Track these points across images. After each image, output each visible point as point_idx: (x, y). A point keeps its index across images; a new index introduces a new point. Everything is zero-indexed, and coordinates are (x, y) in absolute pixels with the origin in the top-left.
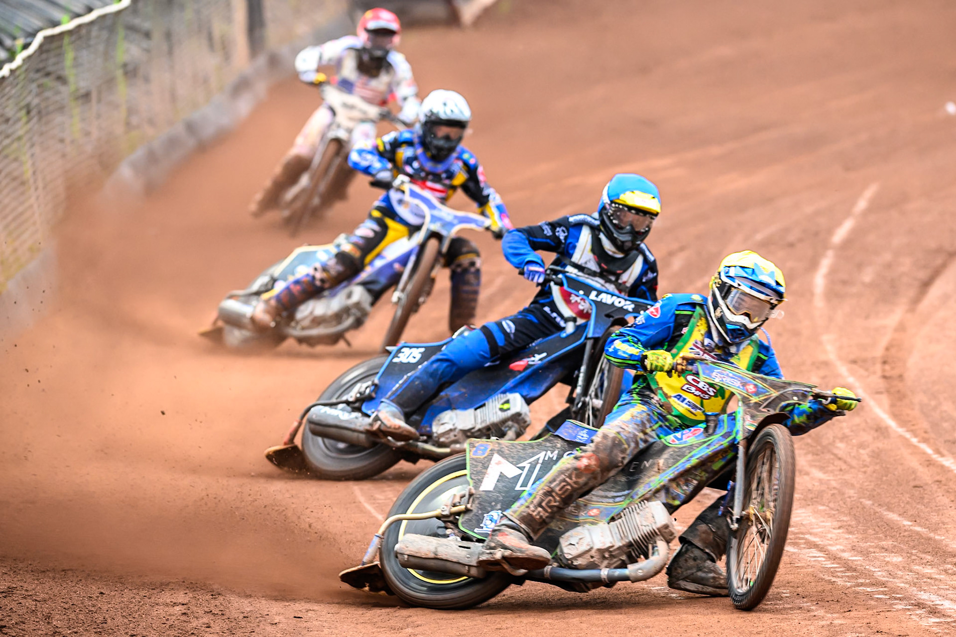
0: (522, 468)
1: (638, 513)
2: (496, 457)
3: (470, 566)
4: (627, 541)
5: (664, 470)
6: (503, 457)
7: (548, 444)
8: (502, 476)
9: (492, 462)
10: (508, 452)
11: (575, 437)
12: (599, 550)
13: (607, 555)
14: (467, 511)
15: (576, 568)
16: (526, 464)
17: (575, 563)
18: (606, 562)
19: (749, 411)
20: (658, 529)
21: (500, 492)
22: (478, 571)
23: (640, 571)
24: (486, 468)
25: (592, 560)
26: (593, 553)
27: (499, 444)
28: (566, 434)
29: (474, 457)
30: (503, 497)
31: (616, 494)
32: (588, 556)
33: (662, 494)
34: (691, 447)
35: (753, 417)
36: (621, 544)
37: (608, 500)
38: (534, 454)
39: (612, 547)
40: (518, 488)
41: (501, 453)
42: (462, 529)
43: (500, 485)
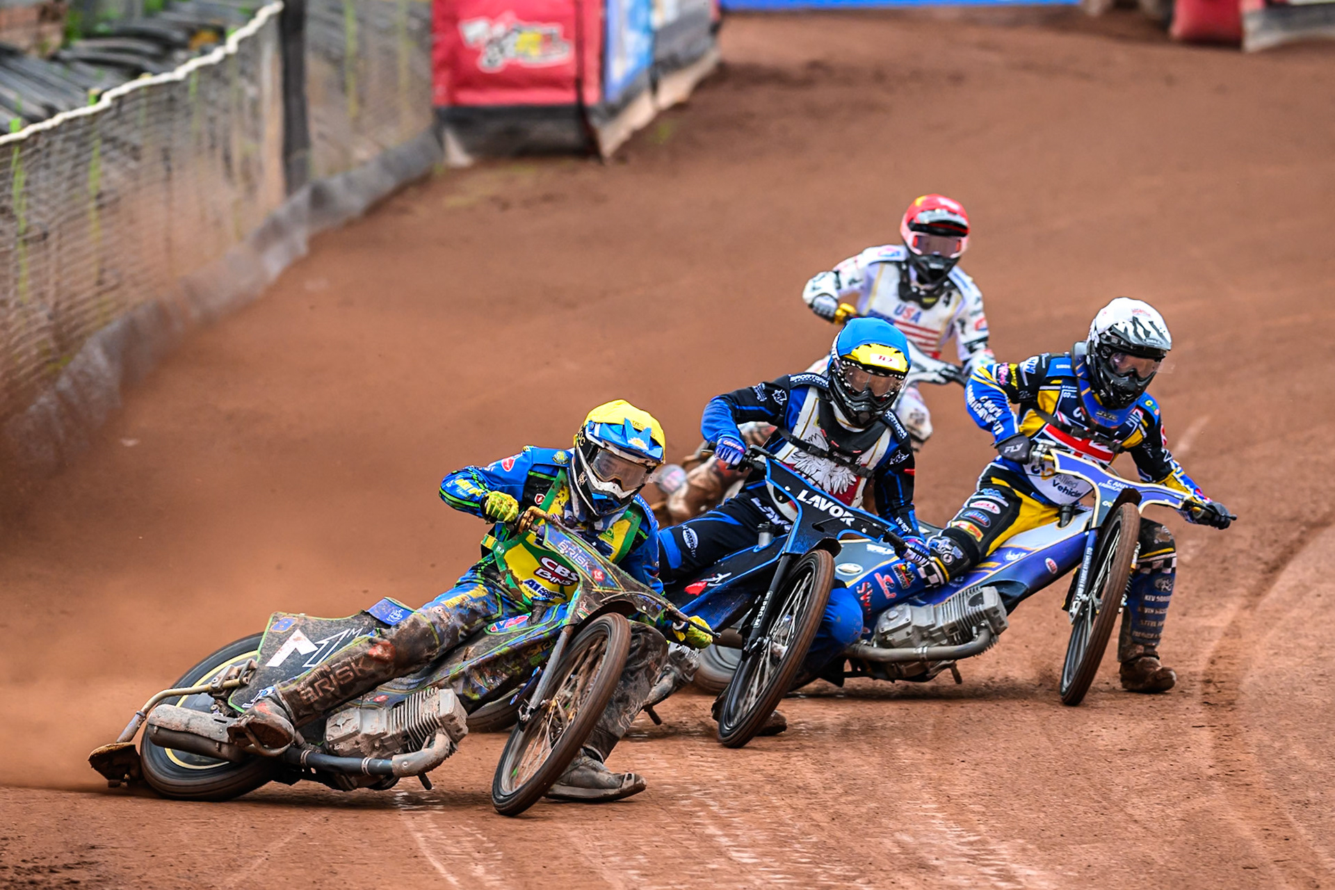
0: (319, 646)
1: (423, 700)
2: (298, 633)
3: (221, 743)
4: (403, 729)
5: (471, 658)
6: (304, 633)
7: (356, 621)
8: (295, 652)
9: (291, 638)
10: (311, 628)
11: (388, 616)
12: (367, 736)
13: (377, 745)
14: (242, 685)
15: (336, 754)
16: (325, 642)
17: (336, 748)
18: (375, 754)
19: (587, 599)
20: (440, 719)
21: (285, 669)
22: (230, 751)
23: (405, 763)
24: (282, 643)
25: (356, 746)
26: (359, 737)
27: (306, 619)
28: (377, 612)
29: (273, 631)
30: (287, 673)
31: (412, 681)
32: (352, 741)
33: (461, 684)
34: (509, 636)
35: (589, 606)
36: (394, 733)
37: (401, 687)
38: (337, 632)
39: (385, 734)
40: (306, 665)
41: (304, 629)
42: (230, 704)
43: (289, 662)
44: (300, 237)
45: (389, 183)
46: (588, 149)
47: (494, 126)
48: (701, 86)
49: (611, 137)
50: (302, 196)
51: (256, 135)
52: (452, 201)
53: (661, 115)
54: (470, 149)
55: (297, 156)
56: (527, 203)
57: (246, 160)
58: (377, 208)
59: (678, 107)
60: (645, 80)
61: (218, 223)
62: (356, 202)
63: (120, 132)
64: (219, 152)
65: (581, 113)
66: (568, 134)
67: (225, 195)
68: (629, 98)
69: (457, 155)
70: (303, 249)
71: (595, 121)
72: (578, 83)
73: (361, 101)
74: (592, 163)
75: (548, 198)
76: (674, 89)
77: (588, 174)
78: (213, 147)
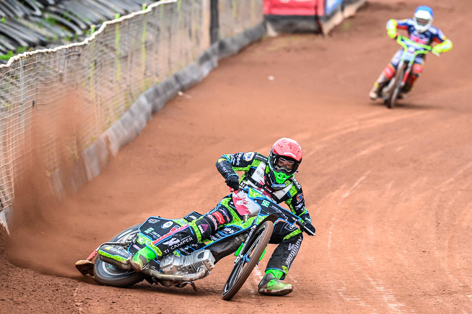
44: (215, 60)
45: (247, 42)
46: (319, 31)
47: (285, 22)
48: (359, 10)
49: (327, 27)
50: (216, 45)
51: (200, 23)
52: (270, 49)
53: (345, 20)
54: (276, 30)
55: (214, 31)
56: (296, 50)
57: (197, 32)
58: (242, 50)
59: (351, 17)
60: (339, 7)
61: (186, 54)
62: (235, 48)
63: (153, 21)
64: (187, 29)
65: (316, 18)
66: (312, 26)
67: (189, 44)
68: (334, 13)
69: (271, 32)
70: (216, 64)
71: (322, 22)
72: (316, 8)
73: (238, 12)
74: (320, 36)
75: (304, 48)
76: (350, 11)
77: (318, 40)
78: (185, 26)
